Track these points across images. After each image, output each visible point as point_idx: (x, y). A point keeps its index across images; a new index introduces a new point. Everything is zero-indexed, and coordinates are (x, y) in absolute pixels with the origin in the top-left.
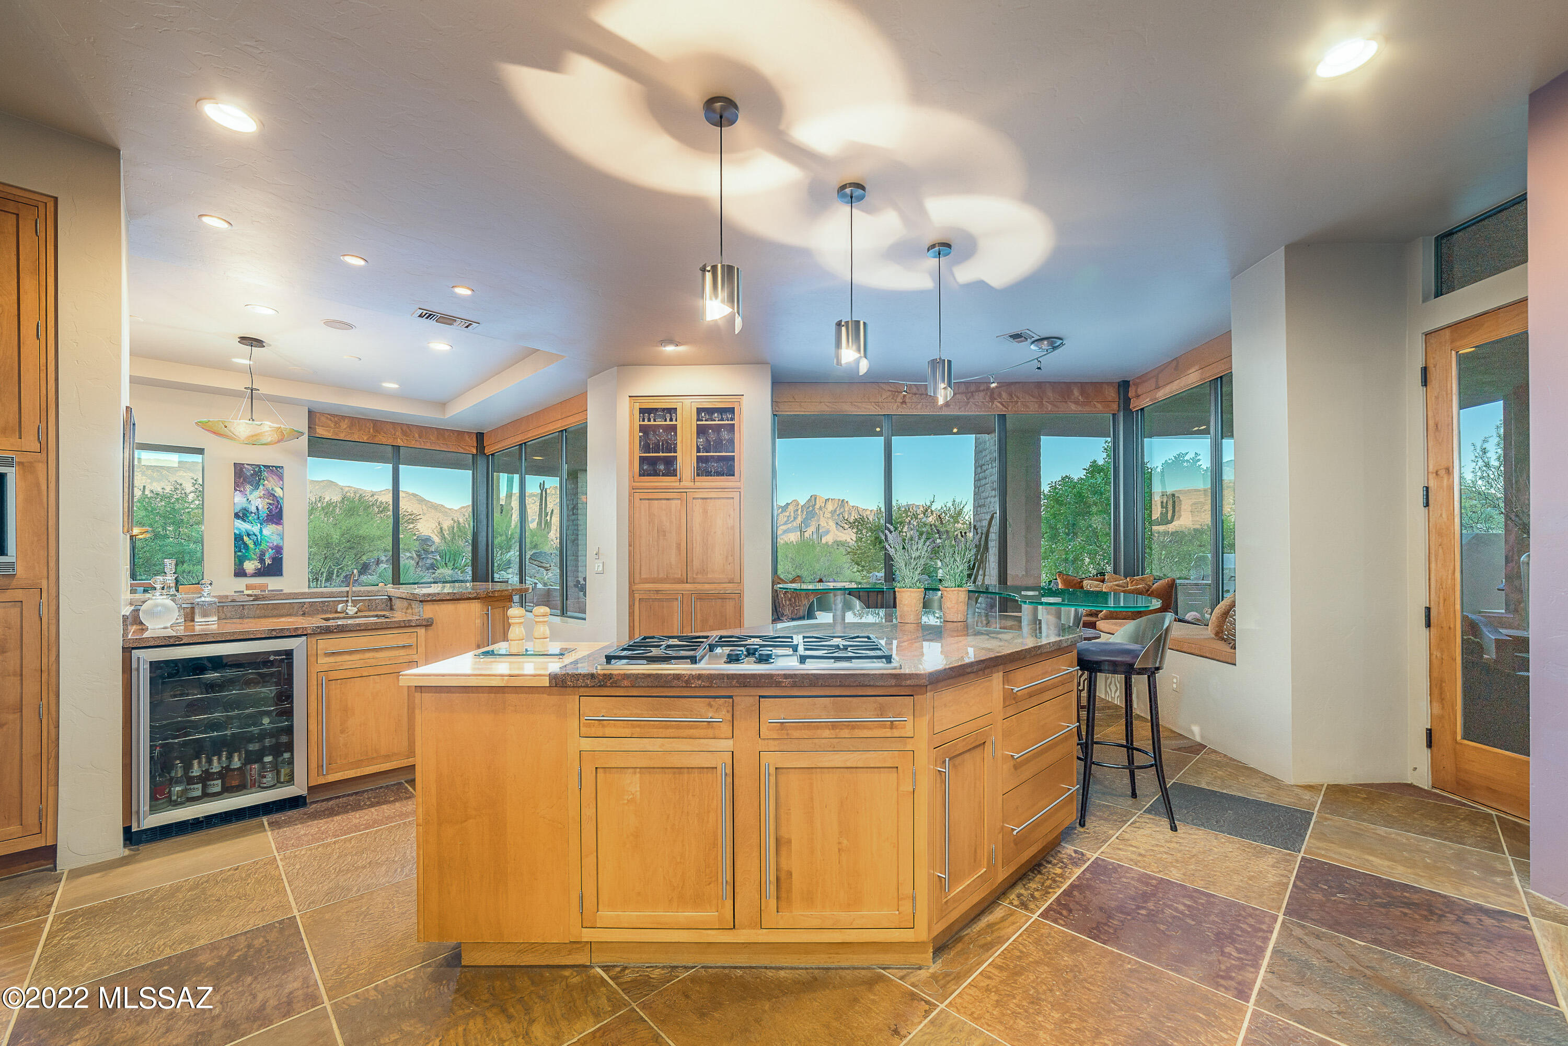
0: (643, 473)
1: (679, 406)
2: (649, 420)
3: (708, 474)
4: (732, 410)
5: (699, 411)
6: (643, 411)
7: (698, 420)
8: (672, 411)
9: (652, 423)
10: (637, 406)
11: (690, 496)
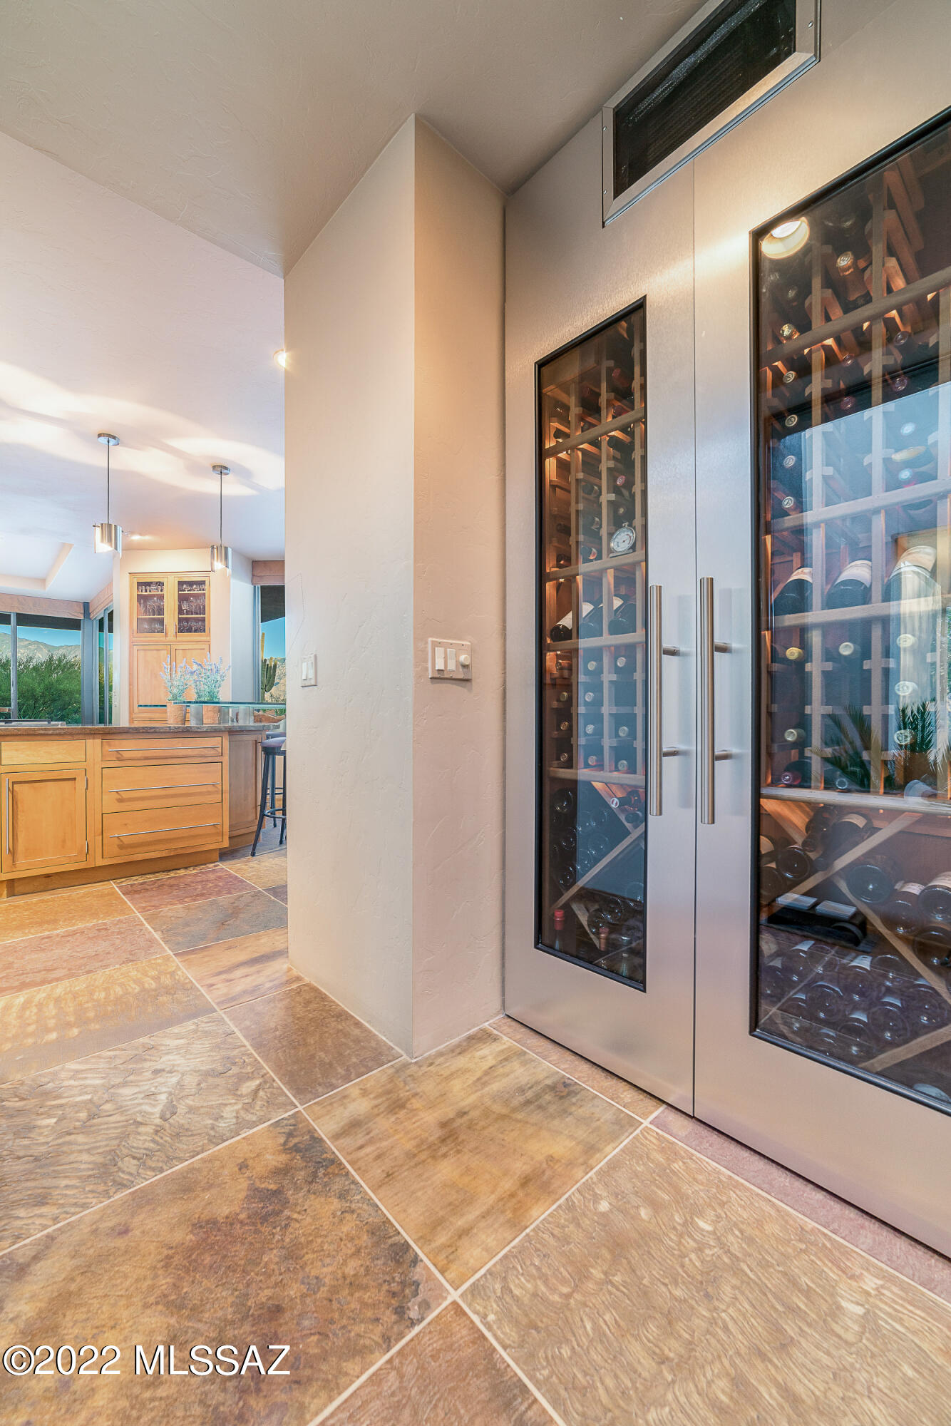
0: (140, 630)
1: (164, 580)
2: (146, 591)
3: (190, 630)
4: (203, 583)
5: (181, 583)
6: (139, 584)
7: (179, 590)
8: (160, 584)
9: (148, 593)
10: (136, 581)
11: (174, 647)
